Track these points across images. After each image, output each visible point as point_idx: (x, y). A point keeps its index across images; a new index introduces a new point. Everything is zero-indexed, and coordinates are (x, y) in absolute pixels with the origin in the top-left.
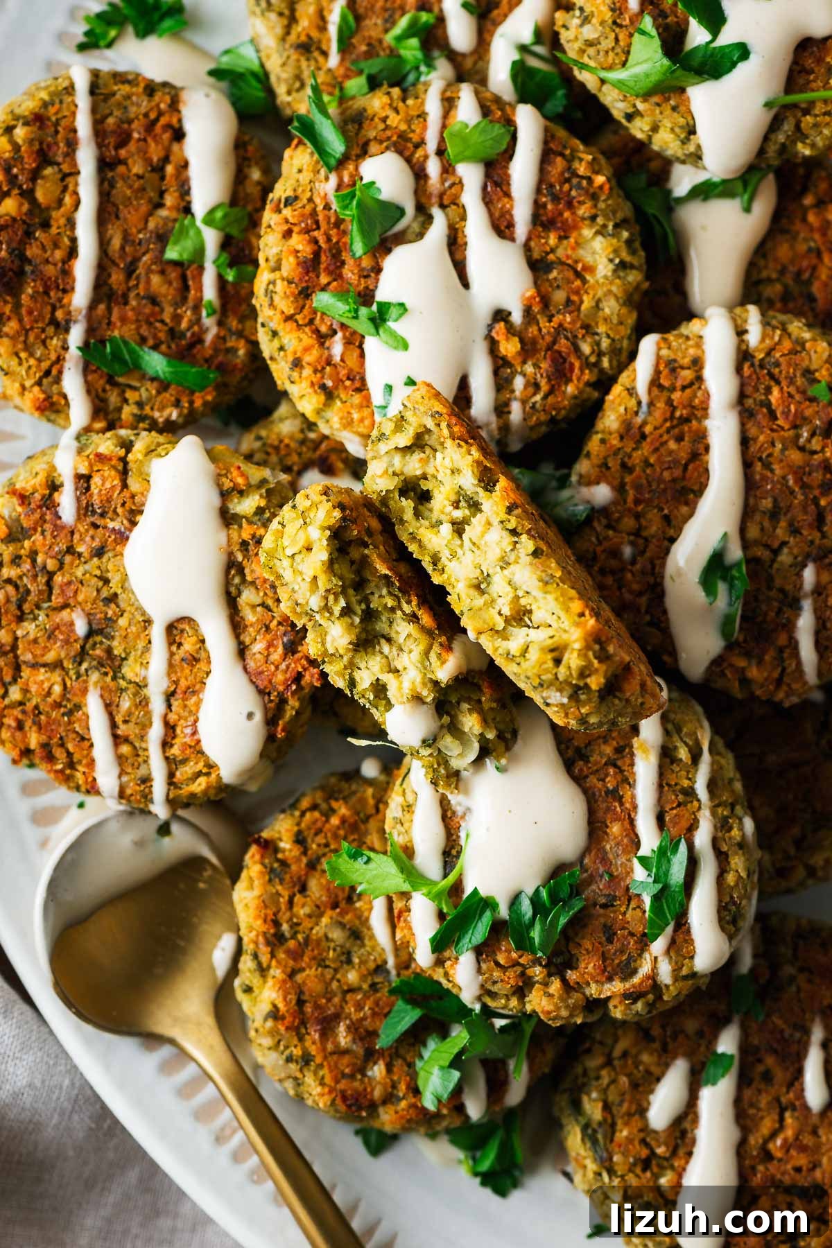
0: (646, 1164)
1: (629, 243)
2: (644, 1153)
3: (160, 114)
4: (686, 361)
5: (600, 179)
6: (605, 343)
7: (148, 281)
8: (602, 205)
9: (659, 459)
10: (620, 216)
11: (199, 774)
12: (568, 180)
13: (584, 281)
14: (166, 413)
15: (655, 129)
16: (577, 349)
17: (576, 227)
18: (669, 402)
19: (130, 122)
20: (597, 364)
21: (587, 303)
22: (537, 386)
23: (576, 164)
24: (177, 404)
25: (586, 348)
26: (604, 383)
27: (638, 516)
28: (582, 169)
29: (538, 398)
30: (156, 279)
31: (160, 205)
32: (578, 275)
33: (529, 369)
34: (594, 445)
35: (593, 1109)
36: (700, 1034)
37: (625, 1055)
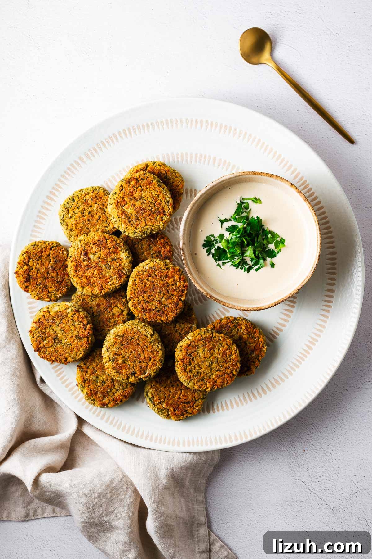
0: (160, 403)
1: (128, 253)
2: (160, 401)
3: (47, 247)
4: (140, 271)
5: (121, 244)
6: (127, 271)
7: (51, 274)
8: (122, 248)
9: (140, 288)
10: (126, 249)
11: (80, 354)
12: (116, 245)
13: (122, 261)
14: (59, 295)
15: (129, 233)
16: (122, 272)
17: (119, 252)
18: (139, 278)
19: (42, 249)
20: (126, 274)
21: (123, 264)
22: (117, 279)
23: (117, 242)
24: (61, 293)
25: (124, 272)
26: (128, 277)
27: (138, 298)
28: (118, 242)
29: (117, 281)
30: (52, 274)
31: (50, 261)
32: (121, 260)
33: (115, 277)
34: (128, 288)
35: (150, 395)
36: (166, 380)
37: (154, 385)
